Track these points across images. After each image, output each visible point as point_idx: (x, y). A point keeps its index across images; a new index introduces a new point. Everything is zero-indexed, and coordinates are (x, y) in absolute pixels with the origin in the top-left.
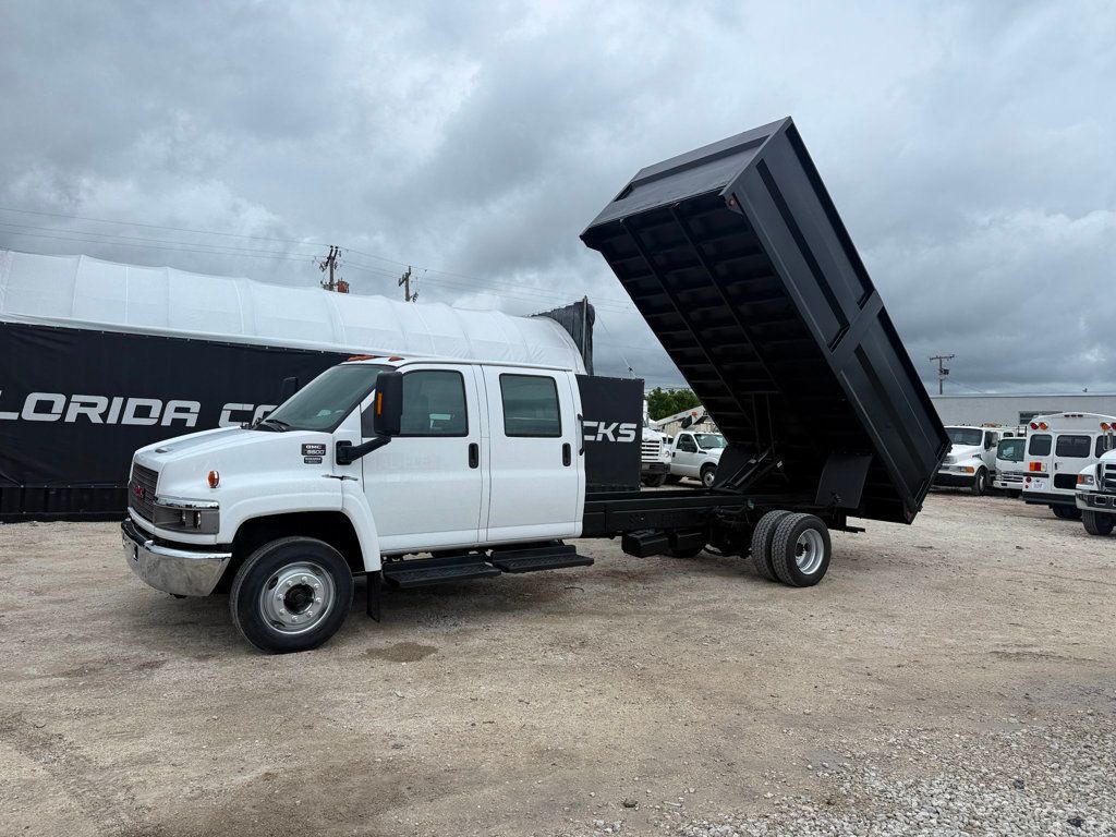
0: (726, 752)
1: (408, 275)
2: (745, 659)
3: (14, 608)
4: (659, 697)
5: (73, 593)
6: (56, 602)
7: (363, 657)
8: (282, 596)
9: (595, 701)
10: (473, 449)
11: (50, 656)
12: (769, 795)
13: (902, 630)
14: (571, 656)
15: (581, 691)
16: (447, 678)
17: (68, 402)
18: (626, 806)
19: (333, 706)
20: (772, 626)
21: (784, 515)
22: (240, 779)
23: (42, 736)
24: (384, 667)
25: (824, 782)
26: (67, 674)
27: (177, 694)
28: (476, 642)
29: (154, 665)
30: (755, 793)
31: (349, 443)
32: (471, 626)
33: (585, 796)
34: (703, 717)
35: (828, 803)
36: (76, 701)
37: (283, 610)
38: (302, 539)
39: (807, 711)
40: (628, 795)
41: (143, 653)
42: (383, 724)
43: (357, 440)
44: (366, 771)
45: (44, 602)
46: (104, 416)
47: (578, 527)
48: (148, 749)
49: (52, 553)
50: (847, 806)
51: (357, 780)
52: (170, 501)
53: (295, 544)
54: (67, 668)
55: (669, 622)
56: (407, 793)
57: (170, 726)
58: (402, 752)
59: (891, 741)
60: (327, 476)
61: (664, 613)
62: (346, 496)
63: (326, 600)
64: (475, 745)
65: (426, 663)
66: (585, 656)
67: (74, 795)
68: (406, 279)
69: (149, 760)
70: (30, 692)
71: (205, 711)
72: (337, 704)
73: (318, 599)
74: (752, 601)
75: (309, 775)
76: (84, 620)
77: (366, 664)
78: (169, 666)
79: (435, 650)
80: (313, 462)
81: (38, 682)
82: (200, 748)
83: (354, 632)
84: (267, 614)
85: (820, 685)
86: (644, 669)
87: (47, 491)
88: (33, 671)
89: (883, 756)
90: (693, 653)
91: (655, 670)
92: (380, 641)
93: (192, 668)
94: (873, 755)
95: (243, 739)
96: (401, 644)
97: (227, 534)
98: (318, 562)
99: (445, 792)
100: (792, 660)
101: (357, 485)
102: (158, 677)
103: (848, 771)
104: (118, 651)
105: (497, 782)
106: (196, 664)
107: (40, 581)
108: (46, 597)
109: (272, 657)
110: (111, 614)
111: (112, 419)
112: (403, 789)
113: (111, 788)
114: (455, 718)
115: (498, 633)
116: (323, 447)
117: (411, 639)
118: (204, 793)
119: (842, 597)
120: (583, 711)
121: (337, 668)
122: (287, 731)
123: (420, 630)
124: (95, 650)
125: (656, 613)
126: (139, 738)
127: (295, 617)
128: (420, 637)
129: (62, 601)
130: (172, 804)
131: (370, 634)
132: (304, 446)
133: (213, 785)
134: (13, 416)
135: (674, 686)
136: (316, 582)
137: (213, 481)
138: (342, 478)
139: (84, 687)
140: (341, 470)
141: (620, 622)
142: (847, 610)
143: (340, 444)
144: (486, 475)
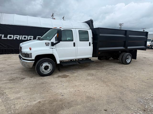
0: (121, 98)
1: (64, 17)
2: (121, 78)
3: (5, 68)
4: (107, 86)
5: (14, 65)
6: (11, 67)
7: (57, 77)
8: (44, 68)
9: (96, 86)
10: (74, 43)
11: (8, 77)
12: (132, 108)
13: (146, 72)
14: (91, 77)
15: (93, 84)
16: (71, 81)
17: (14, 36)
18: (105, 111)
19: (52, 87)
20: (124, 72)
21: (125, 53)
22: (34, 103)
23: (2, 92)
24: (61, 79)
25: (142, 105)
26: (10, 80)
27: (26, 84)
28: (75, 74)
29: (24, 78)
30: (129, 108)
31: (53, 42)
32: (75, 71)
33: (97, 108)
34: (116, 90)
35: (144, 111)
36: (10, 85)
37: (44, 70)
38: (46, 58)
39: (134, 89)
40: (105, 108)
41: (22, 76)
42: (60, 91)
43: (55, 42)
44: (57, 101)
45: (9, 67)
46: (19, 38)
47: (91, 56)
48: (20, 96)
49: (12, 59)
50: (148, 112)
51: (55, 103)
52: (24, 52)
53: (45, 59)
54: (10, 79)
55: (106, 71)
56: (64, 107)
57: (24, 91)
58: (63, 97)
59: (152, 96)
60: (50, 48)
61: (105, 69)
62: (53, 51)
63: (51, 68)
64: (76, 95)
65: (67, 78)
66: (93, 77)
67: (5, 106)
68: (63, 18)
69: (19, 98)
70: (2, 84)
71: (31, 88)
72: (52, 86)
73: (50, 68)
74: (119, 67)
75: (47, 102)
76: (15, 70)
77: (58, 79)
78: (26, 79)
79: (69, 76)
80: (47, 46)
81: (5, 82)
82: (28, 96)
83: (56, 72)
84: (41, 70)
85: (135, 83)
86: (104, 80)
87: (12, 49)
88: (4, 80)
89: (151, 99)
90: (112, 77)
91: (106, 80)
92: (60, 74)
93: (30, 79)
94: (149, 99)
95: (36, 93)
96: (63, 75)
97: (33, 58)
98: (49, 62)
99: (71, 107)
100: (129, 78)
101: (55, 50)
102: (24, 81)
103: (145, 102)
104: (18, 76)
105: (80, 104)
106: (30, 78)
107: (9, 63)
108: (10, 66)
109: (43, 77)
110: (19, 69)
111: (21, 39)
112: (63, 105)
113: (12, 104)
114: (72, 89)
115: (79, 73)
116: (49, 43)
117: (65, 74)
118: (28, 106)
119: (134, 66)
120: (94, 88)
121: (53, 79)
122: (44, 92)
123: (66, 72)
124: (15, 76)
125: (104, 69)
126: (18, 93)
127: (46, 71)
128: (66, 73)
129: (12, 67)
130: (22, 108)
131: (59, 73)
132: (46, 43)
133: (29, 104)
134: (6, 38)
135: (109, 83)
136: (49, 65)
137: (30, 49)
138: (52, 48)
139: (12, 83)
140: (52, 47)
141: (98, 71)
142: (135, 69)
143: (52, 43)
144: (76, 48)
